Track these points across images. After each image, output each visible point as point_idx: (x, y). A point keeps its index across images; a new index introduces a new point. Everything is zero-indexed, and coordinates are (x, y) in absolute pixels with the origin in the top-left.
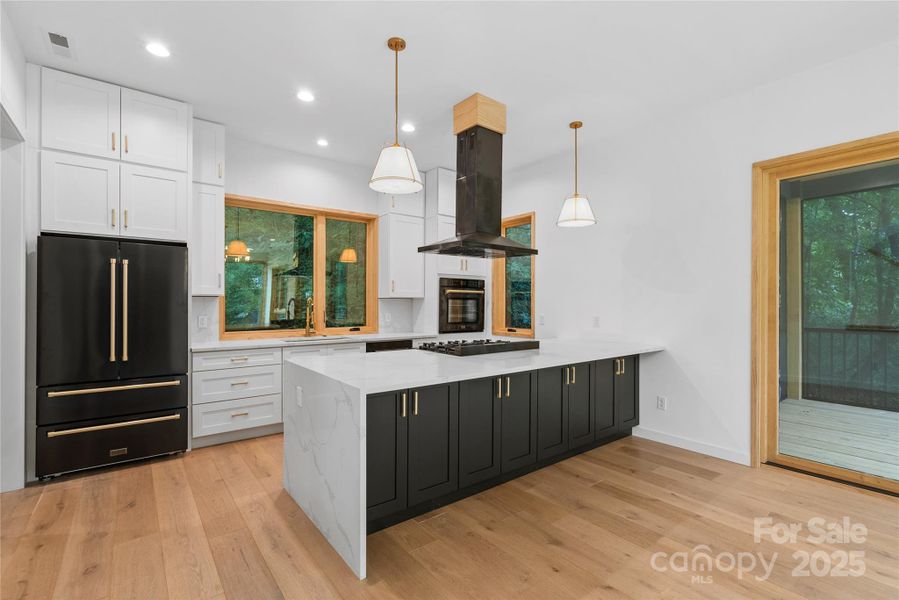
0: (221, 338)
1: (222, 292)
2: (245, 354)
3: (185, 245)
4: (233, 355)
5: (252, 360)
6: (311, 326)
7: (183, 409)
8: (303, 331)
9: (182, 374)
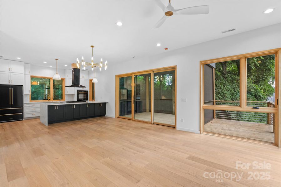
0: (30, 102)
1: (30, 93)
2: (35, 104)
3: (22, 86)
4: (32, 104)
5: (36, 105)
6: (50, 99)
7: (23, 112)
8: (48, 100)
9: (22, 107)
